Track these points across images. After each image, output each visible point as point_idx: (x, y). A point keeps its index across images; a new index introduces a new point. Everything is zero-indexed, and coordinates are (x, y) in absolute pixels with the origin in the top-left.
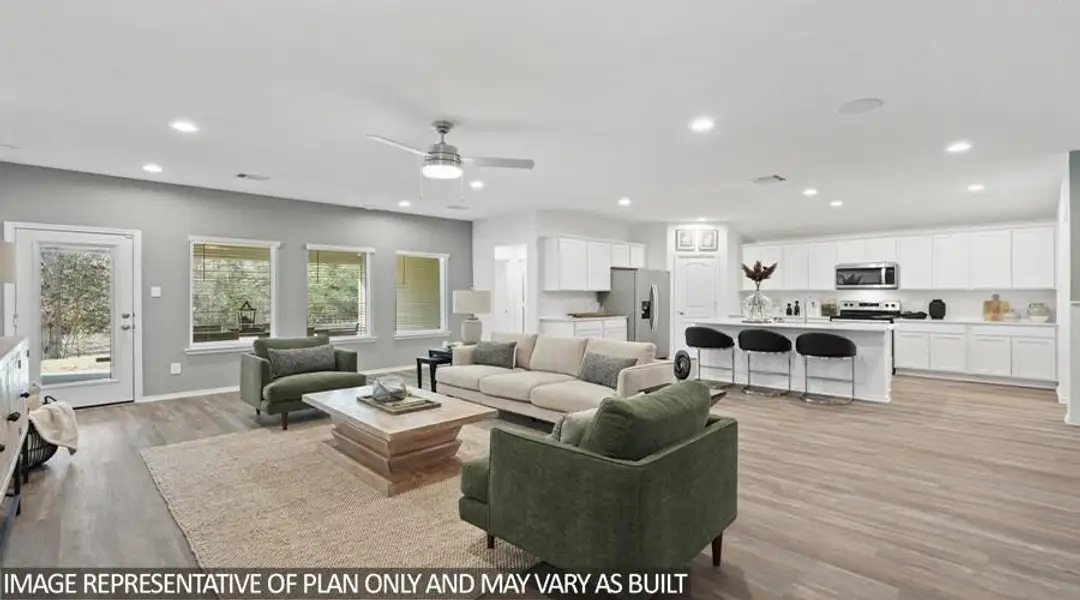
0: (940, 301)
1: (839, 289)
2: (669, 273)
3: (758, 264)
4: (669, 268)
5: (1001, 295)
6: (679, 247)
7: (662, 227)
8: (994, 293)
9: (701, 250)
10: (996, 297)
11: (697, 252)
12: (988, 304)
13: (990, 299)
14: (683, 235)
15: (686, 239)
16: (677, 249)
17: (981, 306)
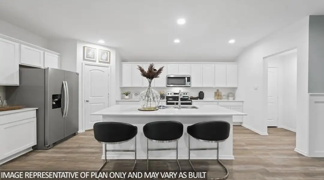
0: (202, 92)
1: (167, 87)
2: (78, 74)
3: (151, 67)
4: (78, 71)
5: (219, 89)
6: (86, 58)
7: (73, 42)
8: (217, 89)
9: (100, 62)
10: (218, 90)
11: (97, 63)
12: (216, 93)
13: (216, 91)
14: (89, 50)
15: (90, 54)
16: (84, 59)
17: (213, 94)
